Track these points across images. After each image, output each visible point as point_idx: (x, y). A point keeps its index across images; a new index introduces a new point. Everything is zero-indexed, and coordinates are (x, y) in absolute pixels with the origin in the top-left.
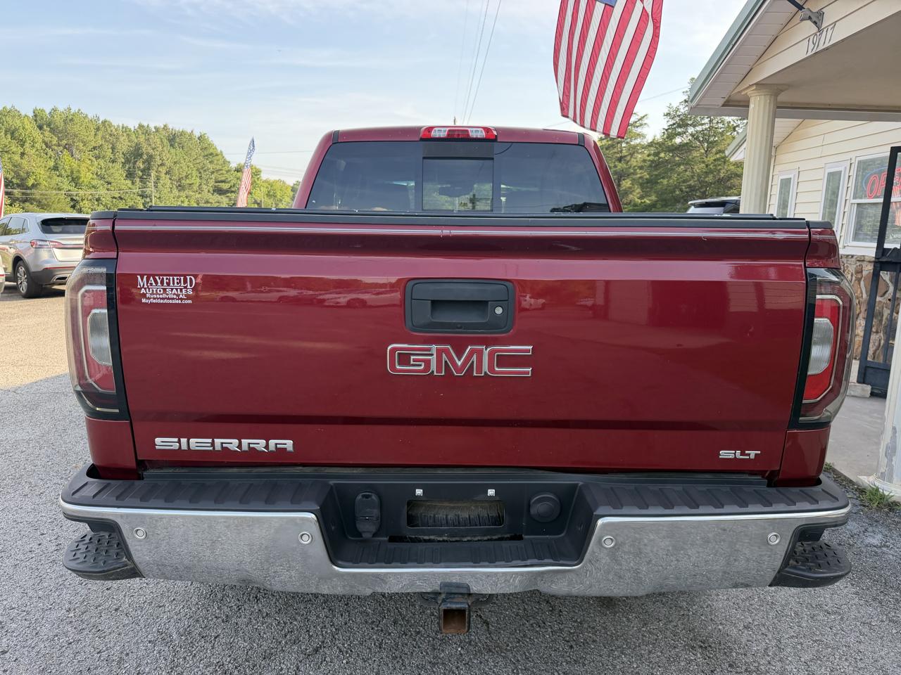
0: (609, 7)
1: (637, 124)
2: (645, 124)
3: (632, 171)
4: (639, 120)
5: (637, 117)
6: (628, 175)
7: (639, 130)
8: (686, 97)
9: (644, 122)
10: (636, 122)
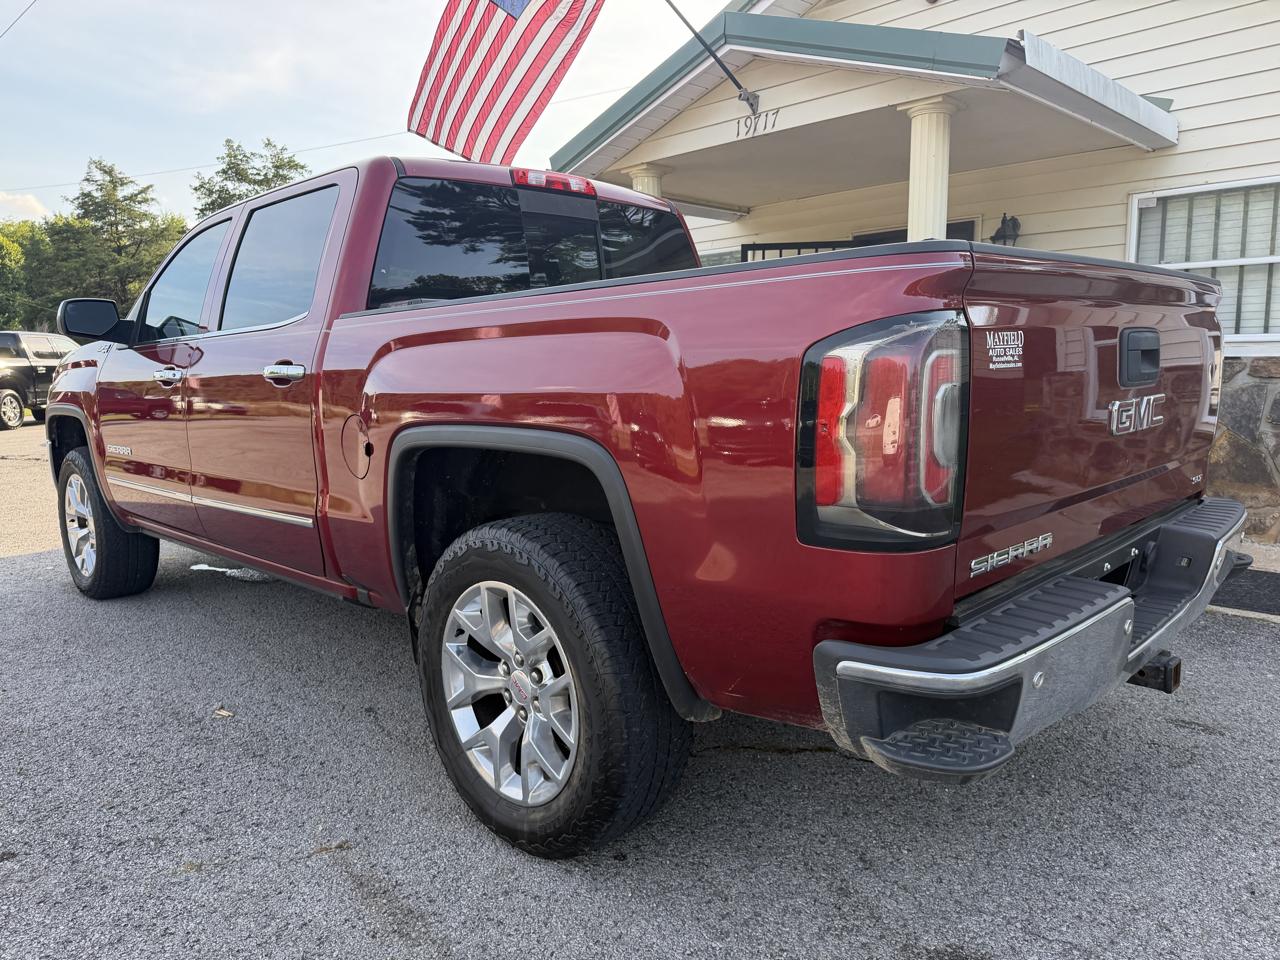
0: (511, 19)
1: (139, 198)
2: (153, 199)
3: (145, 269)
4: (139, 193)
5: (136, 187)
6: (139, 276)
7: (144, 208)
8: (224, 166)
9: (149, 197)
10: (136, 195)
